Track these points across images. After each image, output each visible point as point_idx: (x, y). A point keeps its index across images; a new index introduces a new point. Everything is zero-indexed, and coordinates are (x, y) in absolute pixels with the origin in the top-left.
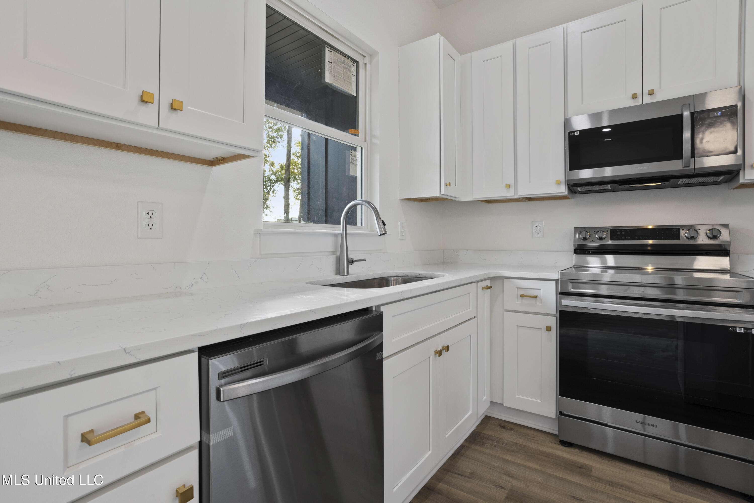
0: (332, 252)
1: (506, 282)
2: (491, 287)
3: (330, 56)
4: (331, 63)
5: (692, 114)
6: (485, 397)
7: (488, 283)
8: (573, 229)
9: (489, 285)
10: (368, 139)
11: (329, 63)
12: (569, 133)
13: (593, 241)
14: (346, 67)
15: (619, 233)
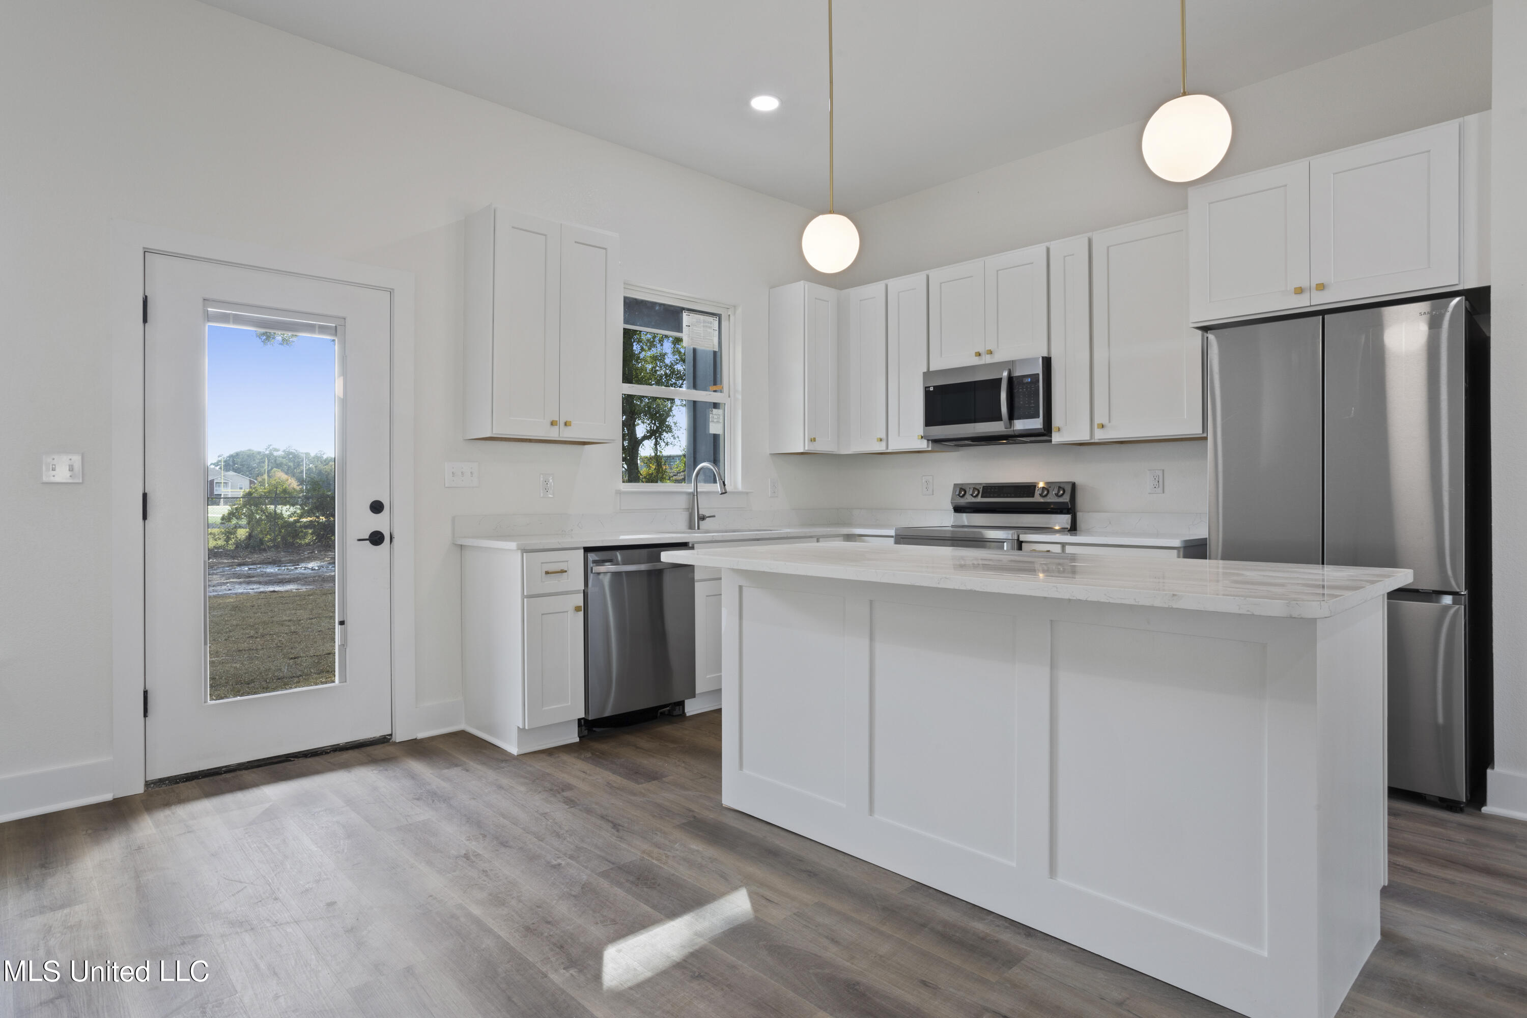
0: (686, 509)
3: (689, 320)
4: (690, 326)
5: (1010, 379)
8: (952, 486)
10: (732, 394)
11: (687, 327)
12: (926, 388)
13: (969, 499)
14: (707, 324)
15: (989, 490)
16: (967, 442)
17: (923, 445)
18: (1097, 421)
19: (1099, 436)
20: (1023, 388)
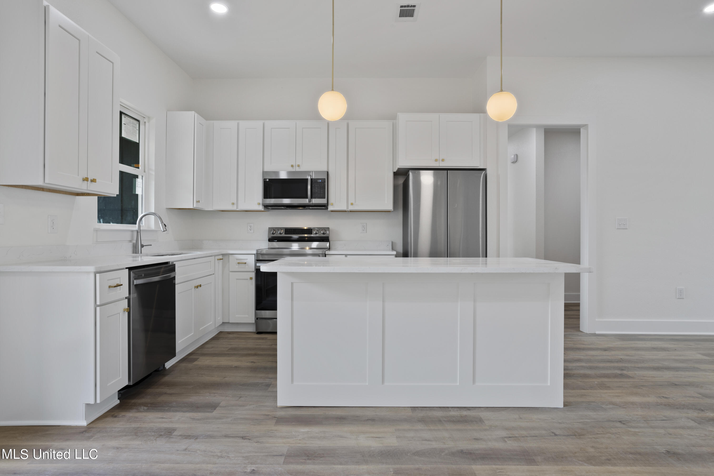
0: (131, 240)
1: (230, 256)
2: (222, 259)
3: (125, 120)
4: (125, 124)
5: (312, 179)
6: (220, 318)
7: (221, 257)
8: (268, 228)
9: (222, 258)
10: (146, 170)
11: (124, 125)
12: (264, 179)
13: (277, 235)
14: (134, 125)
15: (288, 231)
16: (283, 208)
17: (261, 208)
18: (350, 202)
19: (351, 208)
20: (317, 185)
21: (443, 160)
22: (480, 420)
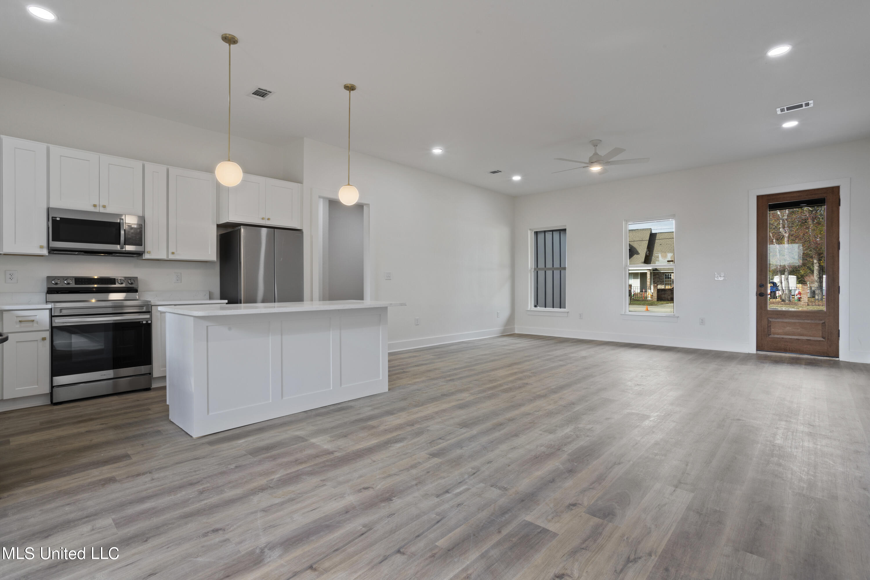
1: (4, 312)
8: (46, 277)
12: (52, 217)
13: (63, 285)
15: (80, 280)
18: (170, 251)
19: (171, 257)
21: (268, 219)
22: (351, 407)
